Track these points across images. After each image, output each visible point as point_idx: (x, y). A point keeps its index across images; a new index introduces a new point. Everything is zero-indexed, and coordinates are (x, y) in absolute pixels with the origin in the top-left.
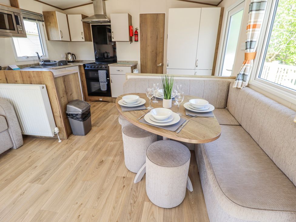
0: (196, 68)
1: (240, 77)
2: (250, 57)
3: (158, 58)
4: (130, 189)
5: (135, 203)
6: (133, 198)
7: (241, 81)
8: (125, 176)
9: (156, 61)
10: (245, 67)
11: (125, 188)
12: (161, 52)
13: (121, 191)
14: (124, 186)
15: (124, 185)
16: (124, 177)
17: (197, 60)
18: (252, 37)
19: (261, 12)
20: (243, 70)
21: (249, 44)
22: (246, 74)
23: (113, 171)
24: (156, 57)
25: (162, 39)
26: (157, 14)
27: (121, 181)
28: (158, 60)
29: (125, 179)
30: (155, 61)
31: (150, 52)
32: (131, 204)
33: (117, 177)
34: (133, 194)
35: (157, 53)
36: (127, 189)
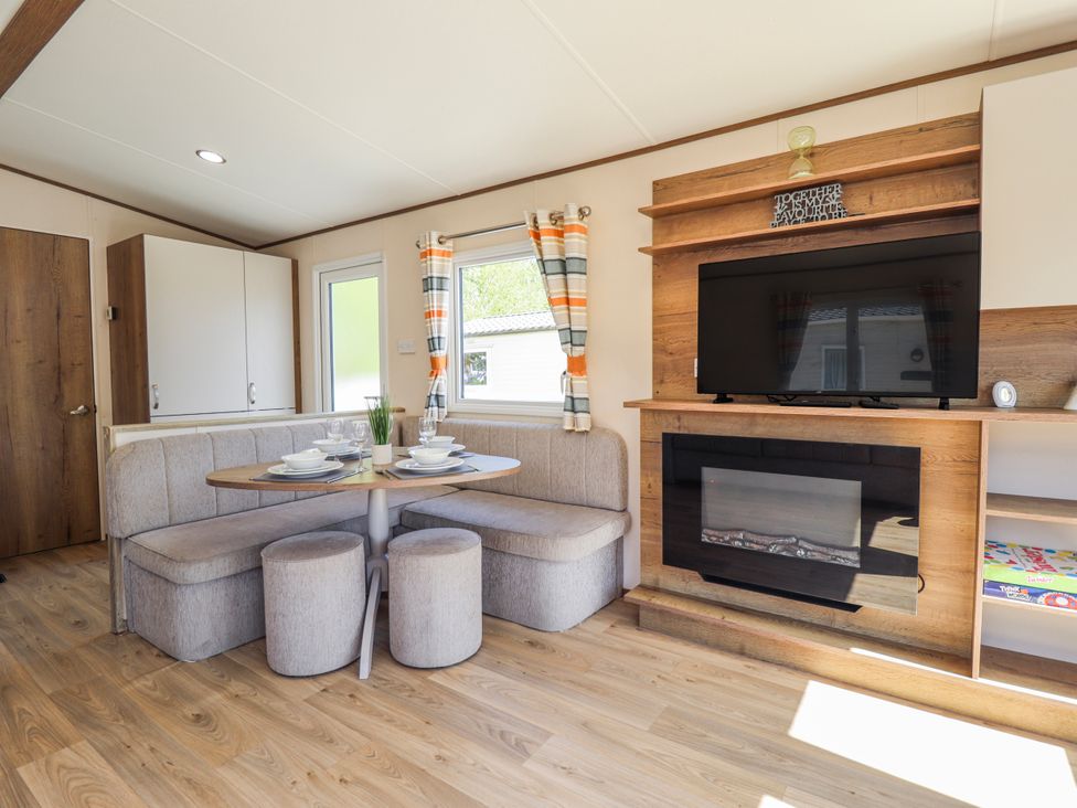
0: (252, 407)
1: (433, 401)
2: (442, 364)
3: (66, 387)
7: (436, 408)
9: (59, 397)
10: (437, 382)
12: (80, 364)
17: (252, 384)
18: (439, 332)
19: (445, 293)
20: (435, 388)
21: (436, 341)
22: (440, 393)
24: (59, 384)
25: (80, 320)
26: (55, 237)
28: (67, 395)
30: (52, 399)
31: (28, 365)
35: (59, 368)
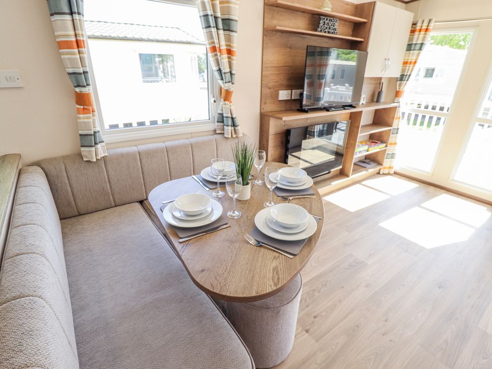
4: (309, 308)
5: (314, 290)
6: (312, 296)
8: (305, 332)
11: (315, 314)
13: (324, 314)
14: (315, 317)
15: (313, 319)
16: (307, 331)
23: (318, 362)
27: (315, 327)
29: (308, 328)
32: (319, 292)
33: (317, 341)
34: (310, 299)
36: (313, 311)
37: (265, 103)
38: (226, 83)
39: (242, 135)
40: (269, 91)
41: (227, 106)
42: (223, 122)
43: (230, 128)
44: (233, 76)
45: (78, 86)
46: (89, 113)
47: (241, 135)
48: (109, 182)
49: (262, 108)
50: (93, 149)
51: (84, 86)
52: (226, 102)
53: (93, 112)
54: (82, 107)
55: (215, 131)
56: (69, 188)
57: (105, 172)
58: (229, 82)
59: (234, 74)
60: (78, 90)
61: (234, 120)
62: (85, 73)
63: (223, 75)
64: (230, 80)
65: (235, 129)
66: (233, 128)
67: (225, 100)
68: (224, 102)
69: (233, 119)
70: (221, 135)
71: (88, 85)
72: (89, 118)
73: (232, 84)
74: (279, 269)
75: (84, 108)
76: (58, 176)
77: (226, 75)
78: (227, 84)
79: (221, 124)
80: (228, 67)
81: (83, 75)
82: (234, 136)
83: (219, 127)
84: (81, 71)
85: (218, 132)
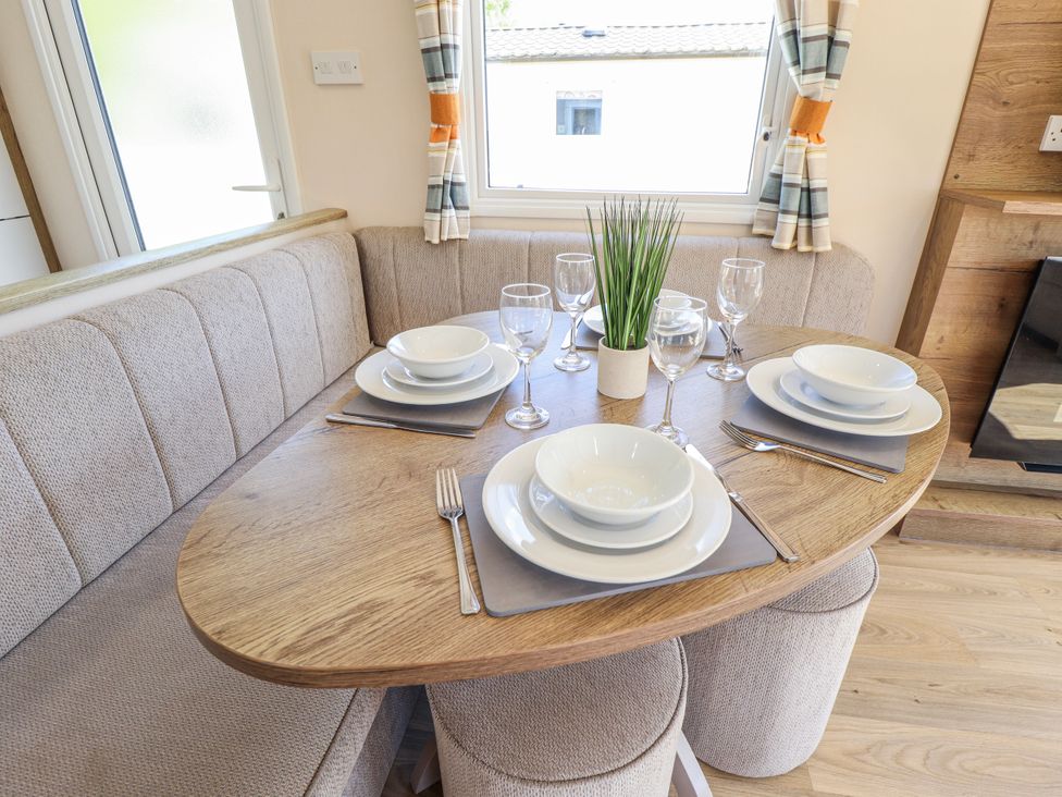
37: (971, 157)
38: (804, 72)
39: (829, 248)
40: (1000, 112)
41: (796, 150)
42: (778, 202)
43: (792, 220)
44: (838, 50)
45: (433, 79)
46: (444, 140)
47: (824, 246)
48: (463, 297)
49: (951, 175)
50: (437, 217)
51: (441, 79)
52: (799, 138)
53: (451, 138)
54: (436, 126)
55: (751, 226)
56: (394, 289)
57: (458, 274)
58: (817, 70)
59: (846, 44)
60: (431, 87)
61: (812, 194)
62: (444, 47)
63: (801, 46)
64: (825, 64)
65: (810, 228)
66: (804, 222)
67: (795, 133)
68: (791, 138)
69: (808, 191)
70: (763, 240)
71: (448, 76)
72: (440, 150)
73: (829, 76)
74: (376, 617)
75: (439, 129)
76: (380, 261)
77: (813, 46)
78: (809, 78)
79: (771, 207)
80: (826, 20)
81: (440, 53)
82: (803, 248)
83: (766, 216)
84: (437, 42)
85: (756, 230)
